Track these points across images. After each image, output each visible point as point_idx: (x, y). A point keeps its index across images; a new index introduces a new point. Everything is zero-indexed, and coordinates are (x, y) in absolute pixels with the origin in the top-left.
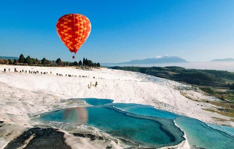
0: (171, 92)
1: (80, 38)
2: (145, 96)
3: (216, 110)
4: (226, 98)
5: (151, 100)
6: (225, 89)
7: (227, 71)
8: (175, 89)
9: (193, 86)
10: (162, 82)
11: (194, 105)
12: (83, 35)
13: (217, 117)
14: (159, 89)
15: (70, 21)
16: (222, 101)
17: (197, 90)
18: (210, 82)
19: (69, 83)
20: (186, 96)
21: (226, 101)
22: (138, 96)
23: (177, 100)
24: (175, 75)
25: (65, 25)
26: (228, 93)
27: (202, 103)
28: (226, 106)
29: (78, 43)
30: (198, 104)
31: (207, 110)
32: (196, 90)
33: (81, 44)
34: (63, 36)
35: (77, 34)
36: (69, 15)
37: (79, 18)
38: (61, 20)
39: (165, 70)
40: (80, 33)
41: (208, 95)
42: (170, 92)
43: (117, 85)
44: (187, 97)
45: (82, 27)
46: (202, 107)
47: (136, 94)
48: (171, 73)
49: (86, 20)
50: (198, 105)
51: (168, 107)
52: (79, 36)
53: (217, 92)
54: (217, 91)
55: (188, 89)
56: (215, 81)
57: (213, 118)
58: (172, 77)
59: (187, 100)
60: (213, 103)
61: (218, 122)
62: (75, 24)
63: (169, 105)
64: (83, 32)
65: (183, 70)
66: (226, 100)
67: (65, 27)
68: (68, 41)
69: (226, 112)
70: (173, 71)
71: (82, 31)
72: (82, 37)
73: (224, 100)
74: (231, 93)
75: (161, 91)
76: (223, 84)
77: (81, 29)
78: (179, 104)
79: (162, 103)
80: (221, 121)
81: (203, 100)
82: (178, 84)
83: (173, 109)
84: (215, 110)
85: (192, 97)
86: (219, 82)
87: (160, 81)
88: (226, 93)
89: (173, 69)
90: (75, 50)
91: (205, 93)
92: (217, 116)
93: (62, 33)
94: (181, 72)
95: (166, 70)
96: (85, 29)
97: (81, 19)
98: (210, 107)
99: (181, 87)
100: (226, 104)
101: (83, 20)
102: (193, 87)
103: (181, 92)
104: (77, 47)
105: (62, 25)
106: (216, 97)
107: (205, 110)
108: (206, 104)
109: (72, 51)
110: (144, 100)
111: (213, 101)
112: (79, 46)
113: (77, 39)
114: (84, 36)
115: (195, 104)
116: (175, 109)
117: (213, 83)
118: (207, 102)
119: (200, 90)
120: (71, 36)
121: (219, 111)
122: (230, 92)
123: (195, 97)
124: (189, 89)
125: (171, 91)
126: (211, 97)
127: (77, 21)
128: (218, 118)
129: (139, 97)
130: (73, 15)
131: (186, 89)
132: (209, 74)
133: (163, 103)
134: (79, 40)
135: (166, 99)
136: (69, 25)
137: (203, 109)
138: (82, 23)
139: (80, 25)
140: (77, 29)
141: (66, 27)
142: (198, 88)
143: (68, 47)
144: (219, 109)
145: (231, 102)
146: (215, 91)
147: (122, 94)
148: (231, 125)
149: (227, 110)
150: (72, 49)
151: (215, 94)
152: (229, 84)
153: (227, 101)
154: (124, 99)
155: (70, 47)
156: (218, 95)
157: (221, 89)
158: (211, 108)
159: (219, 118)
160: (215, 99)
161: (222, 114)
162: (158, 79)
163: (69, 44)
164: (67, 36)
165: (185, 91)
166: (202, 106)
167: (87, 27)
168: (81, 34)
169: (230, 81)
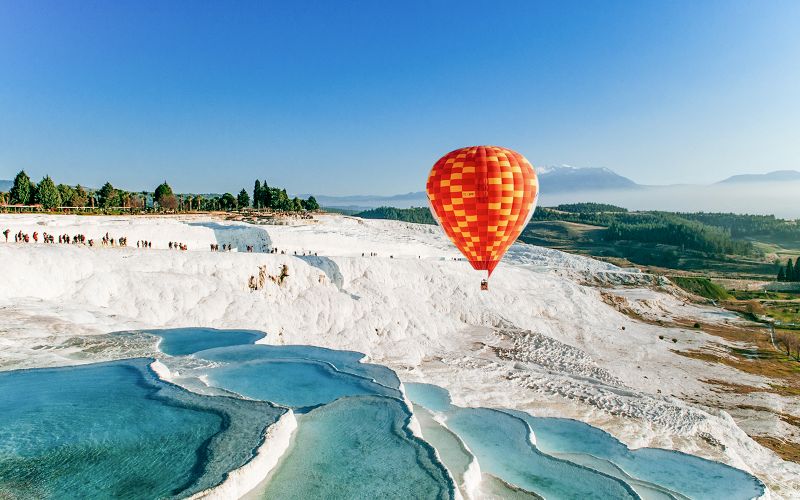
0: (569, 294)
1: (505, 224)
2: (469, 314)
3: (724, 355)
4: (761, 312)
5: (489, 325)
6: (764, 279)
7: (773, 216)
8: (586, 284)
9: (648, 272)
10: (539, 262)
11: (648, 339)
12: (512, 214)
13: (724, 379)
14: (524, 286)
15: (471, 170)
16: (750, 322)
17: (664, 287)
18: (713, 258)
19: (170, 272)
20: (623, 307)
21: (763, 321)
22: (444, 313)
23: (588, 323)
24: (589, 234)
25: (454, 182)
26: (771, 293)
27: (676, 332)
28: (763, 341)
29: (498, 239)
30: (661, 334)
31: (693, 355)
32: (658, 286)
33: (508, 243)
34: (450, 218)
35: (494, 211)
36: (466, 152)
37: (500, 159)
38: (442, 168)
39: (556, 216)
40: (504, 206)
41: (699, 303)
42: (562, 295)
43: (365, 275)
44: (624, 312)
45: (510, 187)
46: (675, 346)
47: (439, 307)
48: (578, 228)
49: (521, 165)
50: (661, 338)
51: (546, 349)
52: (502, 218)
53: (732, 292)
54: (732, 288)
55: (632, 284)
56: (730, 251)
57: (710, 382)
58: (579, 240)
59: (626, 320)
60: (717, 330)
61: (725, 395)
62: (485, 180)
63: (551, 341)
64: (514, 205)
65: (617, 215)
66: (763, 317)
67: (454, 189)
68: (466, 235)
69: (760, 361)
70: (583, 219)
71: (509, 200)
72: (510, 222)
73: (756, 320)
74: (780, 295)
75: (533, 292)
76: (758, 261)
77: (505, 194)
78: (594, 336)
79: (528, 336)
80: (736, 391)
81: (683, 320)
82: (597, 266)
83: (564, 353)
84: (719, 354)
85: (643, 310)
86: (744, 257)
87: (533, 255)
88: (763, 294)
89: (583, 213)
90: (488, 262)
91: (691, 295)
92: (724, 375)
93: (447, 208)
94: (610, 224)
95: (558, 219)
96: (520, 194)
97: (506, 164)
98: (705, 345)
99: (607, 275)
100: (762, 331)
101: (512, 165)
102: (649, 275)
103: (603, 294)
104: (494, 253)
105: (444, 183)
106: (730, 307)
107: (686, 355)
108: (689, 333)
109: (477, 265)
110: (464, 326)
111: (715, 323)
112: (500, 249)
113: (495, 228)
114: (515, 218)
115: (653, 334)
116: (572, 354)
117: (722, 260)
118: (697, 326)
119: (675, 286)
120: (473, 218)
121: (732, 358)
122: (779, 291)
123: (655, 311)
124: (636, 285)
125: (566, 292)
126: (710, 309)
127: (492, 170)
128: (726, 384)
129: (447, 315)
130: (479, 149)
131: (624, 283)
132: (708, 228)
133: (532, 336)
134: (500, 229)
135: (549, 321)
136: (467, 182)
137: (678, 352)
138: (509, 175)
139: (504, 181)
140: (493, 194)
141: (460, 190)
142: (666, 279)
143: (465, 253)
144: (736, 351)
145: (778, 323)
146: (727, 287)
147: (380, 307)
148: (768, 406)
149: (763, 355)
150: (479, 258)
151: (724, 298)
152: (777, 262)
153: (767, 322)
154: (387, 322)
155: (474, 254)
156: (734, 300)
157: (747, 281)
158: (709, 348)
159: (730, 383)
160: (724, 314)
161: (745, 368)
162: (528, 250)
163: (470, 244)
164: (463, 219)
165: (619, 291)
166: (675, 341)
167: (526, 188)
168: (507, 212)
169: (784, 251)
